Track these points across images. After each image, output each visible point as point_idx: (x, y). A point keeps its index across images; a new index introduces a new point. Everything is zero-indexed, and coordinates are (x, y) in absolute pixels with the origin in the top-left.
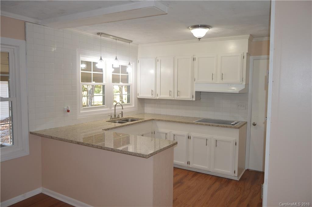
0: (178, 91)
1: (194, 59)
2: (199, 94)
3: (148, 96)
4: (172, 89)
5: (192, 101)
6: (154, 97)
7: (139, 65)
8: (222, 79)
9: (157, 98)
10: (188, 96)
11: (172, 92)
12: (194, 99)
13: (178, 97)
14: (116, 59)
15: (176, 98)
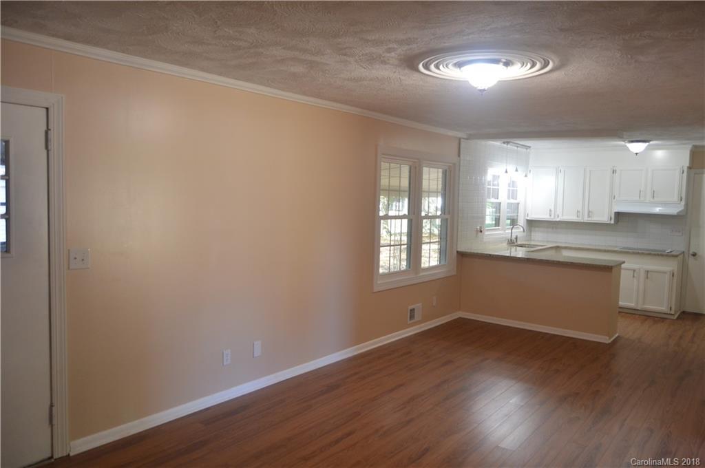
0: (589, 212)
1: (614, 172)
2: (619, 215)
3: (544, 216)
4: (580, 209)
5: (609, 224)
6: (553, 218)
7: (530, 176)
8: (653, 197)
9: (558, 220)
10: (604, 216)
11: (581, 211)
12: (612, 222)
13: (590, 219)
14: (517, 170)
15: (586, 219)
